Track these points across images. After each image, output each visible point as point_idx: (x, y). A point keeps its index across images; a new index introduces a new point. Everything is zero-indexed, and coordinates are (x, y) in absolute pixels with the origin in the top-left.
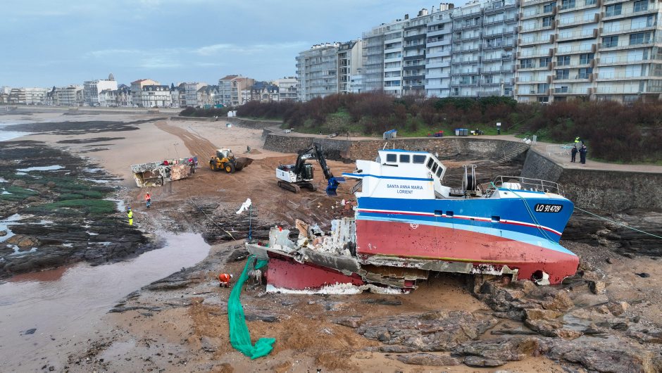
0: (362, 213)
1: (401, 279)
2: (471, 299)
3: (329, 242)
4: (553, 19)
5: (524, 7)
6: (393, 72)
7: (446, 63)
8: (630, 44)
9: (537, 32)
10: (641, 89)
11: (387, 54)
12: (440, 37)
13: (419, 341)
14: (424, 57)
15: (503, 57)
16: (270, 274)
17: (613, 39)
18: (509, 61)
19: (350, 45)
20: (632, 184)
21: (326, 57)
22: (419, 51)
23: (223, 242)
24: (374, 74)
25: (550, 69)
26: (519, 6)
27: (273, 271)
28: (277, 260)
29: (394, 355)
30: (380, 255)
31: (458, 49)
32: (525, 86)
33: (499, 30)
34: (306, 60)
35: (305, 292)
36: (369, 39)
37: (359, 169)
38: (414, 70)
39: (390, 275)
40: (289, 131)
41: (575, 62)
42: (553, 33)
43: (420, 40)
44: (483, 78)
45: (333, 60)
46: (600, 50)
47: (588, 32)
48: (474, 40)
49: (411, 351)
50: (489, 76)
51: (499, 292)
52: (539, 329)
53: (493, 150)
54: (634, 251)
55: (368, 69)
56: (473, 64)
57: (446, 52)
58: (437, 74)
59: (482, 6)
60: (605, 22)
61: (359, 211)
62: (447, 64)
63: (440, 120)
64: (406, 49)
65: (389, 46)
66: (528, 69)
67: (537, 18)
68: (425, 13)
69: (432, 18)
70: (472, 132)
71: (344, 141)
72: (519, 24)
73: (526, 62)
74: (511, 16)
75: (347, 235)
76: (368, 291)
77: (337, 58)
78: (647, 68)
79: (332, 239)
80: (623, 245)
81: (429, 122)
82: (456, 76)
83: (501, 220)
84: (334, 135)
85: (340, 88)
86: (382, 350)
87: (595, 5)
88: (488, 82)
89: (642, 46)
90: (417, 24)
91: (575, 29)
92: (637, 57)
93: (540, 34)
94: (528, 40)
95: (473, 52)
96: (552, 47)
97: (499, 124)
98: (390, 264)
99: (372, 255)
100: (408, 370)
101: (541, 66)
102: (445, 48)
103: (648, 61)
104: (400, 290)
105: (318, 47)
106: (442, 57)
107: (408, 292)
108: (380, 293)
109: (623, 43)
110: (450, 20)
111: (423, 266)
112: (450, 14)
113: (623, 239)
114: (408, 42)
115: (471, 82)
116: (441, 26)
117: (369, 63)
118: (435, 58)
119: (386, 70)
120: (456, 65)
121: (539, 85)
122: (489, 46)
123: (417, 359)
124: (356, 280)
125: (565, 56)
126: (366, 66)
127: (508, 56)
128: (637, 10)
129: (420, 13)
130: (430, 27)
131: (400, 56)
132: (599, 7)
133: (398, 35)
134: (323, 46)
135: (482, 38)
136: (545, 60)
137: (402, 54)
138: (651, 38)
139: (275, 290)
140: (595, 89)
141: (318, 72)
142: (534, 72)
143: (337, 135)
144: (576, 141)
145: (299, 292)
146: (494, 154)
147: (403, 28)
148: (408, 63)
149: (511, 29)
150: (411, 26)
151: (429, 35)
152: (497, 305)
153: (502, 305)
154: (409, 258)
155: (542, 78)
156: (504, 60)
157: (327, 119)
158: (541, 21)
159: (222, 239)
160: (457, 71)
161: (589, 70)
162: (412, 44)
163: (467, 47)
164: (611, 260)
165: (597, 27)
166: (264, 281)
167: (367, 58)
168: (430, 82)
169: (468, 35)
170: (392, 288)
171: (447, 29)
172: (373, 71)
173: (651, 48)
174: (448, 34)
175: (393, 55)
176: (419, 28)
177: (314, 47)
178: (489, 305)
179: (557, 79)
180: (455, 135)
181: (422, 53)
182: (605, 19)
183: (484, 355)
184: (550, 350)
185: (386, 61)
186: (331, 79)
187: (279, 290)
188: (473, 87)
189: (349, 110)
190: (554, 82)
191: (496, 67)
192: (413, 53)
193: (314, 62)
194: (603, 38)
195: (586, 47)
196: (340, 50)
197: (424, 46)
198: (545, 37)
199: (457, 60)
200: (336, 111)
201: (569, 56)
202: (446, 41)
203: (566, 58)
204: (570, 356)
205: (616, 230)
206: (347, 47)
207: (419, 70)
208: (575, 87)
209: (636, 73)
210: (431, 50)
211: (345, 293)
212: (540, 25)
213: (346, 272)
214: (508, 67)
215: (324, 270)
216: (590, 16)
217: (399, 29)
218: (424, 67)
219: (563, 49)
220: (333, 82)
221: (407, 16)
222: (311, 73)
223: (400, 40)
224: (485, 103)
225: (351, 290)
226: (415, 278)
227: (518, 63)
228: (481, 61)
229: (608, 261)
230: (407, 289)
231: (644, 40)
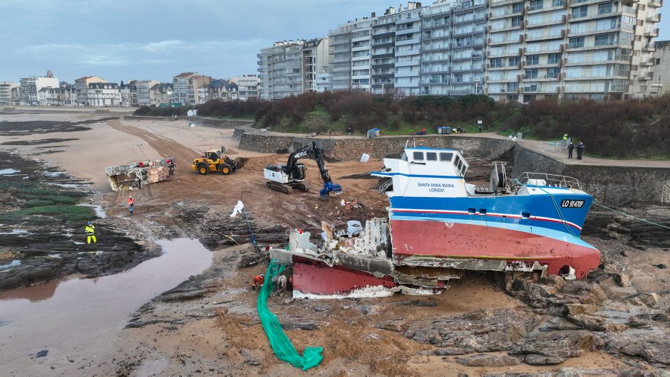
0: (396, 213)
1: (434, 279)
2: (505, 297)
3: (361, 244)
4: (522, 19)
5: (493, 7)
6: (361, 70)
7: (415, 61)
8: (596, 44)
9: (506, 32)
10: (607, 88)
11: (355, 52)
12: (409, 36)
13: (473, 342)
14: (393, 55)
15: (474, 56)
16: (296, 279)
17: (579, 40)
18: (480, 60)
19: (315, 43)
20: (633, 178)
21: (289, 55)
22: (388, 49)
23: (226, 248)
24: (342, 72)
25: (520, 69)
26: (488, 6)
27: (299, 276)
28: (302, 264)
29: (451, 358)
30: (417, 256)
31: (428, 47)
32: (496, 84)
33: (468, 30)
34: (269, 57)
35: (334, 297)
36: (336, 37)
37: (387, 167)
38: (383, 69)
39: (423, 276)
40: (265, 130)
41: (543, 62)
42: (522, 33)
43: (388, 38)
44: (453, 77)
45: (298, 57)
46: (568, 50)
47: (556, 33)
48: (444, 39)
49: (467, 353)
50: (459, 74)
51: (533, 289)
52: (584, 324)
53: (476, 148)
54: (645, 244)
55: (335, 67)
56: (443, 62)
57: (416, 51)
58: (407, 72)
59: (452, 6)
60: (572, 23)
61: (393, 211)
62: (417, 63)
63: (421, 118)
64: (375, 48)
65: (356, 44)
66: (498, 69)
67: (506, 18)
68: (392, 12)
69: (400, 16)
70: (454, 130)
71: (327, 140)
72: (489, 24)
73: (496, 61)
74: (481, 16)
75: (378, 236)
76: (399, 293)
77: (302, 55)
78: (612, 69)
79: (364, 241)
80: (634, 238)
81: (411, 120)
82: (426, 75)
83: (531, 217)
84: (315, 134)
85: (305, 86)
86: (437, 354)
87: (562, 7)
88: (458, 80)
89: (607, 47)
90: (385, 22)
91: (542, 30)
92: (602, 57)
93: (509, 34)
94: (497, 39)
95: (443, 51)
96: (522, 47)
97: (480, 122)
98: (425, 264)
99: (408, 255)
100: (471, 371)
101: (511, 65)
102: (414, 47)
103: (613, 61)
104: (432, 291)
105: (280, 44)
106: (412, 56)
107: (439, 293)
108: (412, 294)
109: (589, 44)
110: (419, 19)
111: (458, 266)
112: (419, 13)
113: (633, 232)
114: (376, 40)
115: (441, 81)
116: (410, 25)
117: (335, 61)
118: (405, 57)
119: (353, 68)
120: (426, 64)
121: (508, 83)
122: (459, 45)
123: (478, 361)
124: (388, 282)
125: (534, 56)
126: (333, 63)
127: (478, 55)
128: (602, 12)
129: (388, 11)
130: (399, 25)
131: (368, 54)
132: (565, 9)
133: (365, 33)
134: (286, 43)
135: (451, 37)
136: (514, 59)
137: (370, 52)
138: (615, 40)
139: (302, 296)
140: (563, 88)
141: (282, 70)
142: (504, 71)
143: (318, 134)
144: (564, 138)
145: (328, 297)
146: (478, 151)
147: (371, 26)
148: (376, 61)
149: (480, 29)
150: (378, 24)
151: (398, 33)
152: (533, 301)
153: (539, 301)
154: (446, 257)
155: (512, 77)
156: (474, 59)
157: (304, 117)
158: (510, 21)
159: (224, 244)
160: (427, 70)
161: (557, 70)
162: (381, 43)
163: (436, 46)
164: (626, 253)
165: (565, 28)
166: (290, 287)
167: (333, 56)
168: (399, 81)
169: (438, 34)
170: (424, 288)
171: (416, 28)
172: (341, 69)
173: (616, 49)
174: (417, 33)
175: (360, 53)
176: (387, 26)
177: (277, 45)
178: (524, 302)
179: (526, 77)
180: (437, 132)
181: (391, 51)
182: (572, 20)
183: (545, 353)
184: (606, 345)
185: (353, 59)
186: (296, 77)
187: (306, 296)
188: (442, 85)
189: (327, 109)
190: (524, 80)
191: (467, 66)
192: (382, 52)
193: (276, 60)
194: (571, 39)
195: (554, 47)
196: (304, 48)
197: (393, 44)
198: (515, 37)
199: (427, 58)
200: (313, 109)
201: (538, 55)
202: (416, 39)
203: (535, 57)
204: (629, 349)
205: (624, 224)
206: (312, 44)
207: (388, 69)
208: (544, 85)
209: (601, 73)
210: (400, 49)
211: (376, 296)
212: (509, 25)
213: (378, 274)
214: (478, 66)
215: (355, 272)
216: (557, 18)
217: (367, 27)
218: (393, 65)
219: (532, 49)
220: (298, 80)
221: (373, 15)
222: (274, 71)
223: (368, 38)
224: (463, 101)
225: (382, 292)
226: (447, 278)
227: (488, 62)
228: (451, 60)
229: (623, 254)
230: (439, 289)
231: (609, 41)
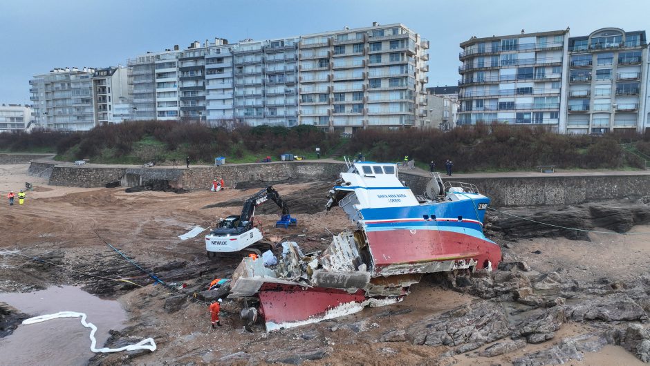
0: (370, 225)
1: (399, 287)
3: (337, 260)
4: (328, 61)
5: (302, 49)
6: (167, 102)
7: (228, 95)
8: (390, 86)
9: (315, 71)
10: (401, 121)
11: (159, 83)
12: (221, 70)
14: (203, 88)
15: (286, 91)
16: (268, 310)
17: (376, 82)
18: (292, 95)
19: (109, 72)
21: (75, 83)
22: (197, 81)
24: (145, 103)
25: (329, 104)
26: (297, 48)
29: (471, 353)
30: (394, 264)
31: (240, 82)
32: (308, 116)
33: (280, 68)
34: (46, 85)
36: (136, 67)
38: (192, 98)
39: (389, 285)
41: (349, 99)
42: (330, 73)
43: (197, 71)
44: (267, 110)
45: (87, 86)
46: (369, 90)
47: (357, 74)
48: (256, 75)
49: (480, 346)
50: (273, 108)
55: (135, 98)
56: (257, 97)
57: (228, 84)
58: (219, 105)
59: (262, 45)
60: (370, 67)
62: (230, 96)
64: (182, 80)
65: (160, 75)
66: (310, 104)
67: (314, 60)
68: (198, 46)
69: (209, 51)
72: (298, 64)
73: (306, 97)
74: (291, 56)
75: (350, 251)
77: (92, 84)
78: (404, 105)
79: (338, 257)
82: (240, 108)
85: (98, 118)
86: (458, 352)
87: (361, 53)
88: (272, 113)
89: (399, 88)
90: (191, 55)
91: (347, 72)
92: (395, 97)
93: (317, 73)
94: (307, 78)
95: (256, 86)
96: (330, 85)
97: (318, 149)
98: (398, 273)
99: (387, 265)
101: (321, 101)
102: (226, 81)
103: (404, 100)
104: (395, 299)
105: (60, 71)
106: (224, 90)
107: (401, 300)
108: (379, 306)
109: (385, 85)
110: (230, 55)
111: (423, 271)
112: (230, 49)
114: (183, 72)
115: (255, 114)
116: (220, 60)
117: (136, 92)
118: (216, 90)
119: (158, 100)
120: (240, 97)
121: (320, 117)
122: (271, 81)
123: (498, 350)
124: (360, 296)
125: (341, 93)
126: (133, 94)
127: (290, 91)
128: (392, 60)
129: (193, 45)
130: (208, 59)
131: (175, 86)
132: (364, 55)
133: (171, 64)
134: (68, 70)
135: (264, 73)
136: (323, 96)
137: (177, 84)
138: (404, 83)
139: (278, 327)
140: (367, 121)
141: (65, 99)
142: (315, 106)
143: (154, 164)
145: (304, 323)
146: (322, 176)
147: (177, 57)
148: (185, 93)
149: (291, 67)
150: (184, 57)
151: (207, 67)
155: (323, 111)
156: (287, 94)
158: (317, 62)
160: (241, 103)
161: (361, 106)
162: (189, 75)
163: (249, 81)
164: (508, 245)
165: (366, 71)
167: (133, 86)
168: (211, 113)
169: (249, 70)
170: (389, 298)
171: (227, 63)
172: (143, 100)
173: (405, 90)
174: (228, 68)
175: (165, 85)
176: (196, 59)
177: (55, 71)
179: (335, 112)
180: (280, 159)
181: (201, 84)
182: (370, 65)
185: (158, 90)
186: (84, 108)
187: (281, 326)
188: (257, 118)
190: (334, 115)
191: (280, 101)
192: (191, 84)
193: (57, 88)
194: (370, 80)
195: (357, 87)
196: (95, 76)
197: (203, 77)
198: (323, 76)
199: (240, 92)
201: (344, 93)
202: (227, 73)
203: (341, 95)
206: (105, 73)
207: (198, 101)
208: (351, 119)
209: (396, 109)
210: (211, 82)
211: (348, 313)
212: (317, 66)
213: (353, 290)
214: (291, 101)
215: (332, 291)
216: (358, 62)
217: (172, 58)
218: (204, 98)
219: (339, 88)
220: (88, 110)
221: (177, 47)
222: (54, 100)
223: (174, 69)
225: (353, 308)
226: (409, 284)
227: (300, 98)
228: (264, 95)
230: (401, 297)
231: (400, 83)
